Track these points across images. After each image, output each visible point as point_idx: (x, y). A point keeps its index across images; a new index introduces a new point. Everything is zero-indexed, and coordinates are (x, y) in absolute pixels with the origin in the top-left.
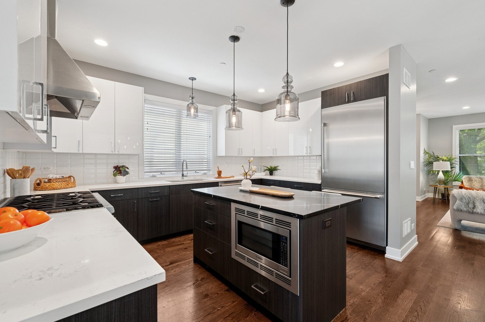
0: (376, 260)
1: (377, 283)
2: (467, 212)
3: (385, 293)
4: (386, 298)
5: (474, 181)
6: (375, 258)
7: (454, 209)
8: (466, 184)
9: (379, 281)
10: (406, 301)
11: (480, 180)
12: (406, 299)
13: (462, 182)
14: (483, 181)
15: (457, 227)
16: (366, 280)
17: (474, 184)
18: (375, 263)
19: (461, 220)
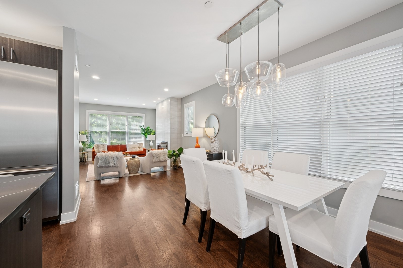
0: (52, 233)
1: (65, 254)
2: (105, 167)
3: (77, 257)
4: (81, 261)
5: (100, 147)
6: (50, 231)
7: (98, 167)
8: (96, 149)
9: (66, 250)
10: (96, 251)
11: (103, 146)
12: (96, 249)
13: (93, 148)
14: (104, 147)
15: (99, 179)
16: (51, 260)
17: (100, 149)
18: (52, 237)
19: (101, 174)
